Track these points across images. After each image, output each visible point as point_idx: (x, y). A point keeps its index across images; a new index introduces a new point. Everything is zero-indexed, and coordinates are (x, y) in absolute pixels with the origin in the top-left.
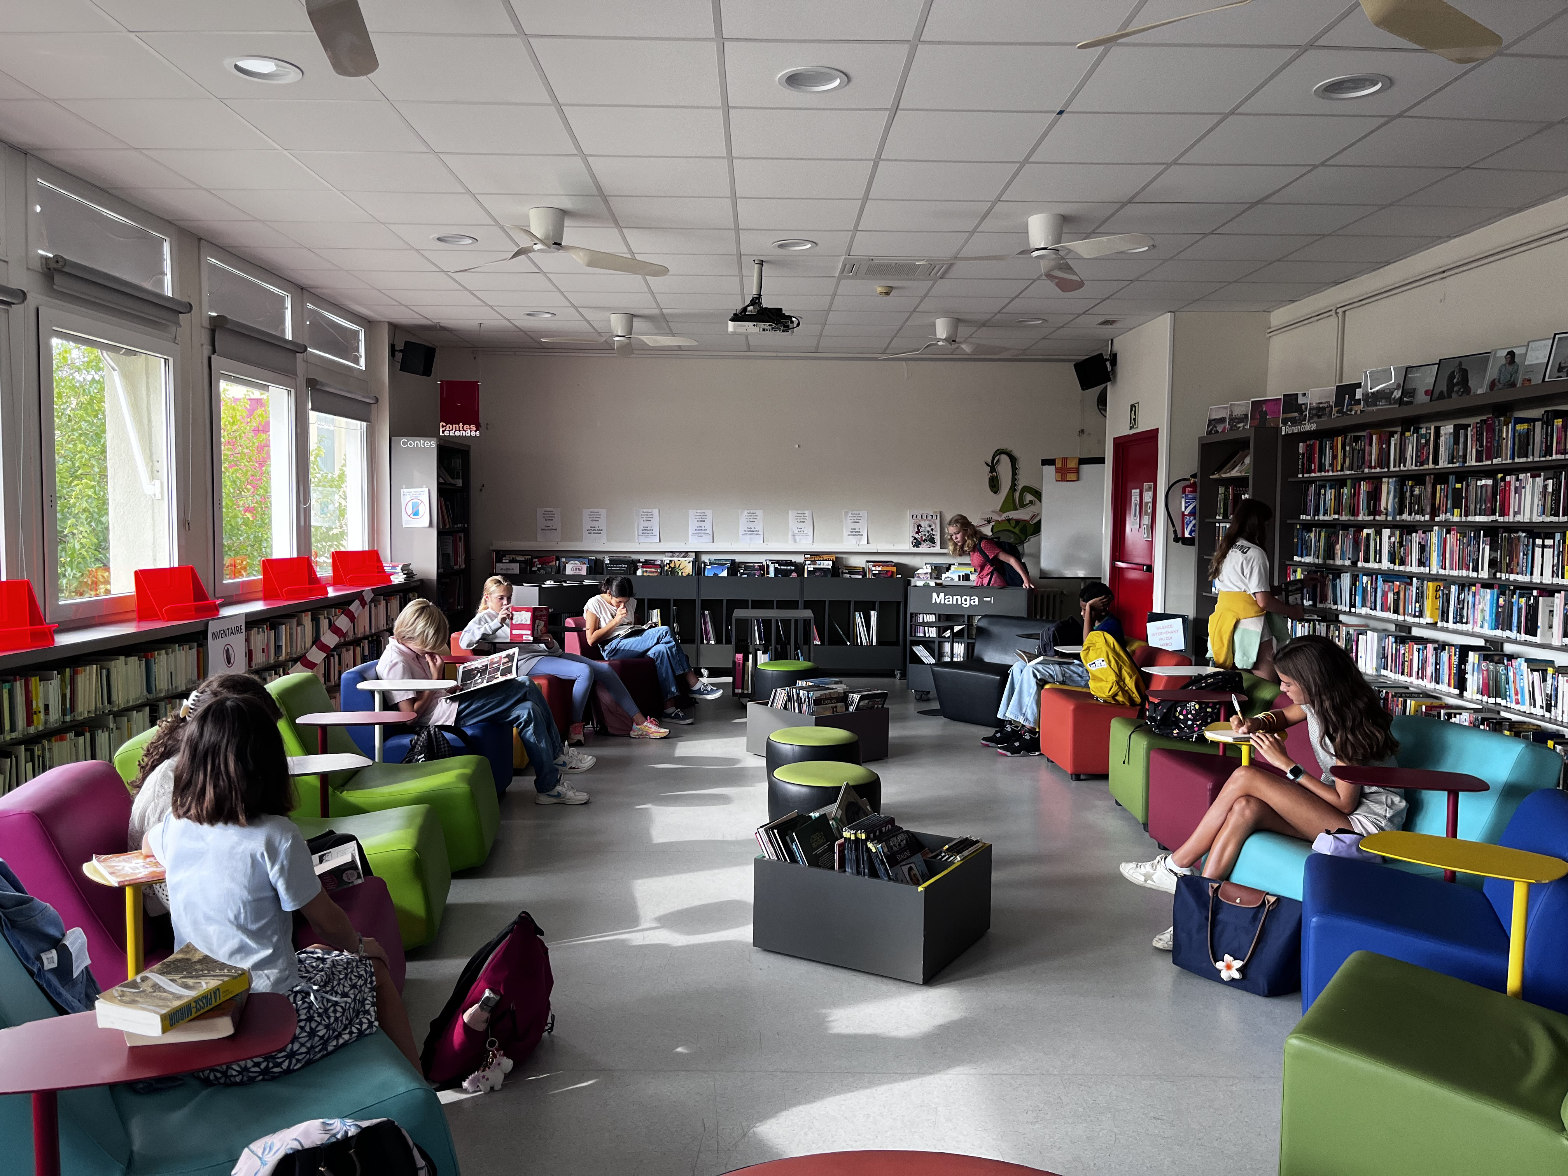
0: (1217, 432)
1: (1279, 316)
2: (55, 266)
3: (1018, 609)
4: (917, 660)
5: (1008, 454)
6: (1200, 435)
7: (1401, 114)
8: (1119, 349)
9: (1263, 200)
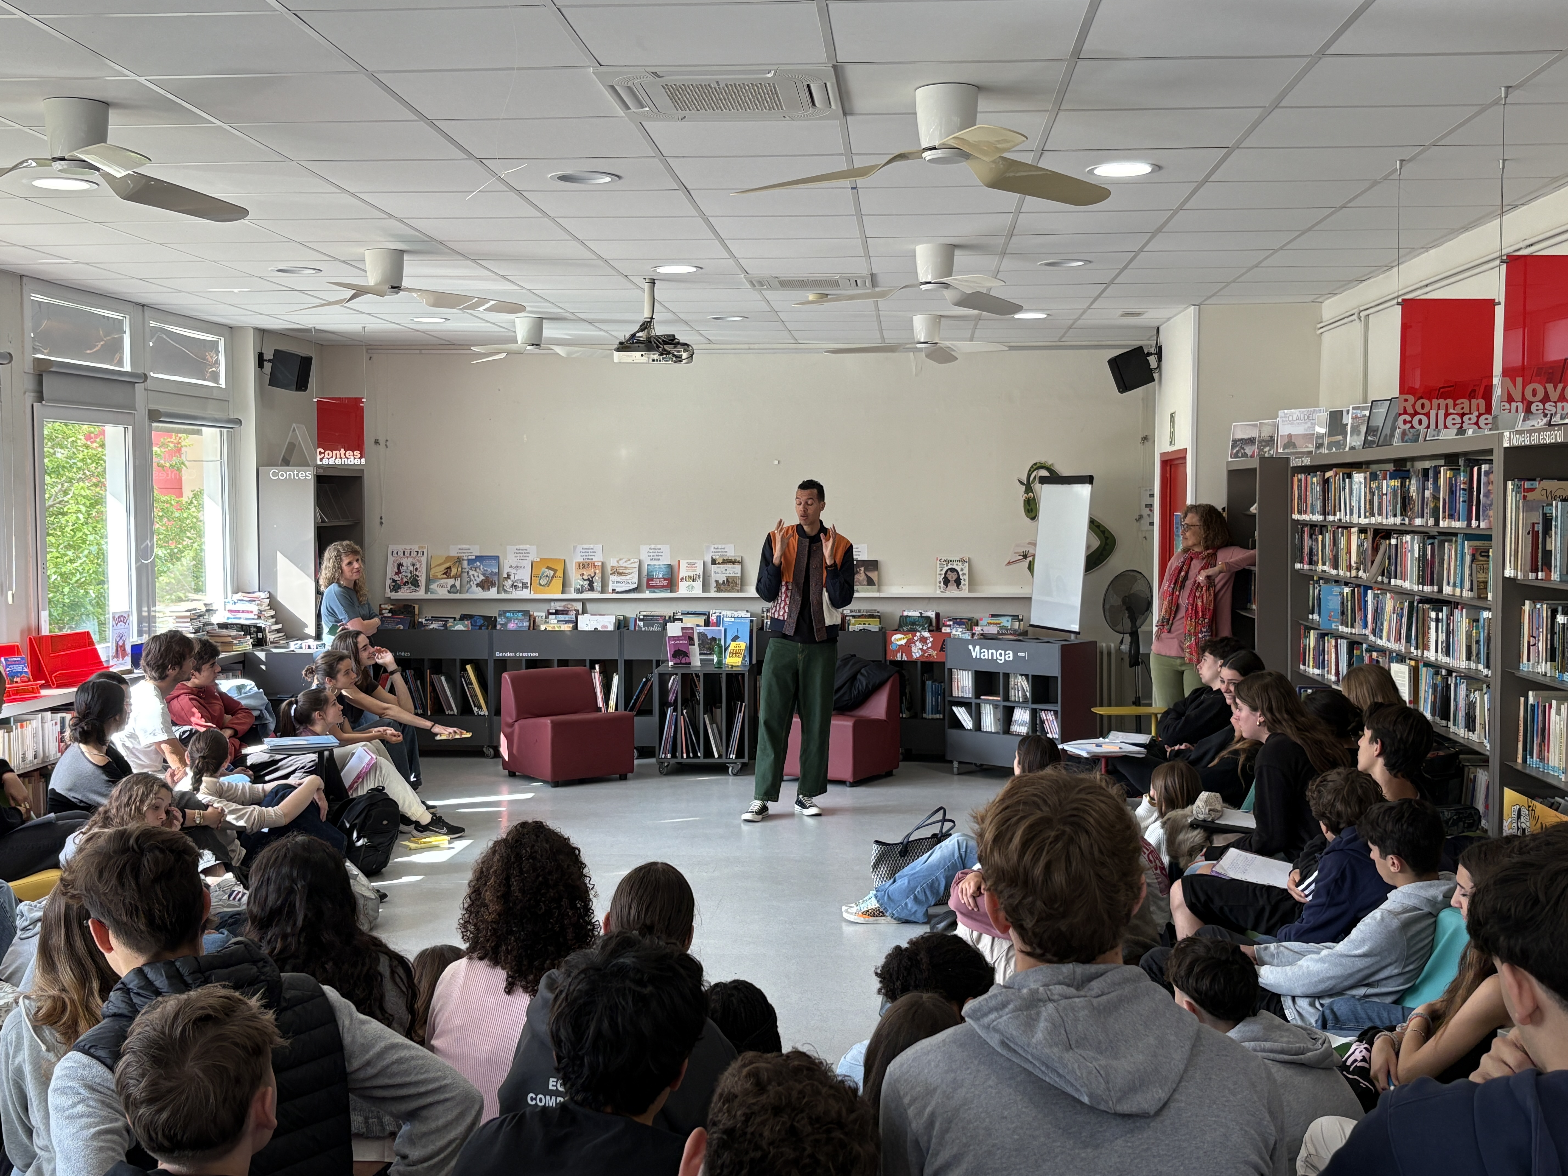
0: (1245, 455)
1: (1331, 308)
3: (1051, 666)
4: (958, 725)
5: (1048, 469)
6: (1227, 459)
7: (1205, 180)
8: (1163, 340)
9: (1159, 230)
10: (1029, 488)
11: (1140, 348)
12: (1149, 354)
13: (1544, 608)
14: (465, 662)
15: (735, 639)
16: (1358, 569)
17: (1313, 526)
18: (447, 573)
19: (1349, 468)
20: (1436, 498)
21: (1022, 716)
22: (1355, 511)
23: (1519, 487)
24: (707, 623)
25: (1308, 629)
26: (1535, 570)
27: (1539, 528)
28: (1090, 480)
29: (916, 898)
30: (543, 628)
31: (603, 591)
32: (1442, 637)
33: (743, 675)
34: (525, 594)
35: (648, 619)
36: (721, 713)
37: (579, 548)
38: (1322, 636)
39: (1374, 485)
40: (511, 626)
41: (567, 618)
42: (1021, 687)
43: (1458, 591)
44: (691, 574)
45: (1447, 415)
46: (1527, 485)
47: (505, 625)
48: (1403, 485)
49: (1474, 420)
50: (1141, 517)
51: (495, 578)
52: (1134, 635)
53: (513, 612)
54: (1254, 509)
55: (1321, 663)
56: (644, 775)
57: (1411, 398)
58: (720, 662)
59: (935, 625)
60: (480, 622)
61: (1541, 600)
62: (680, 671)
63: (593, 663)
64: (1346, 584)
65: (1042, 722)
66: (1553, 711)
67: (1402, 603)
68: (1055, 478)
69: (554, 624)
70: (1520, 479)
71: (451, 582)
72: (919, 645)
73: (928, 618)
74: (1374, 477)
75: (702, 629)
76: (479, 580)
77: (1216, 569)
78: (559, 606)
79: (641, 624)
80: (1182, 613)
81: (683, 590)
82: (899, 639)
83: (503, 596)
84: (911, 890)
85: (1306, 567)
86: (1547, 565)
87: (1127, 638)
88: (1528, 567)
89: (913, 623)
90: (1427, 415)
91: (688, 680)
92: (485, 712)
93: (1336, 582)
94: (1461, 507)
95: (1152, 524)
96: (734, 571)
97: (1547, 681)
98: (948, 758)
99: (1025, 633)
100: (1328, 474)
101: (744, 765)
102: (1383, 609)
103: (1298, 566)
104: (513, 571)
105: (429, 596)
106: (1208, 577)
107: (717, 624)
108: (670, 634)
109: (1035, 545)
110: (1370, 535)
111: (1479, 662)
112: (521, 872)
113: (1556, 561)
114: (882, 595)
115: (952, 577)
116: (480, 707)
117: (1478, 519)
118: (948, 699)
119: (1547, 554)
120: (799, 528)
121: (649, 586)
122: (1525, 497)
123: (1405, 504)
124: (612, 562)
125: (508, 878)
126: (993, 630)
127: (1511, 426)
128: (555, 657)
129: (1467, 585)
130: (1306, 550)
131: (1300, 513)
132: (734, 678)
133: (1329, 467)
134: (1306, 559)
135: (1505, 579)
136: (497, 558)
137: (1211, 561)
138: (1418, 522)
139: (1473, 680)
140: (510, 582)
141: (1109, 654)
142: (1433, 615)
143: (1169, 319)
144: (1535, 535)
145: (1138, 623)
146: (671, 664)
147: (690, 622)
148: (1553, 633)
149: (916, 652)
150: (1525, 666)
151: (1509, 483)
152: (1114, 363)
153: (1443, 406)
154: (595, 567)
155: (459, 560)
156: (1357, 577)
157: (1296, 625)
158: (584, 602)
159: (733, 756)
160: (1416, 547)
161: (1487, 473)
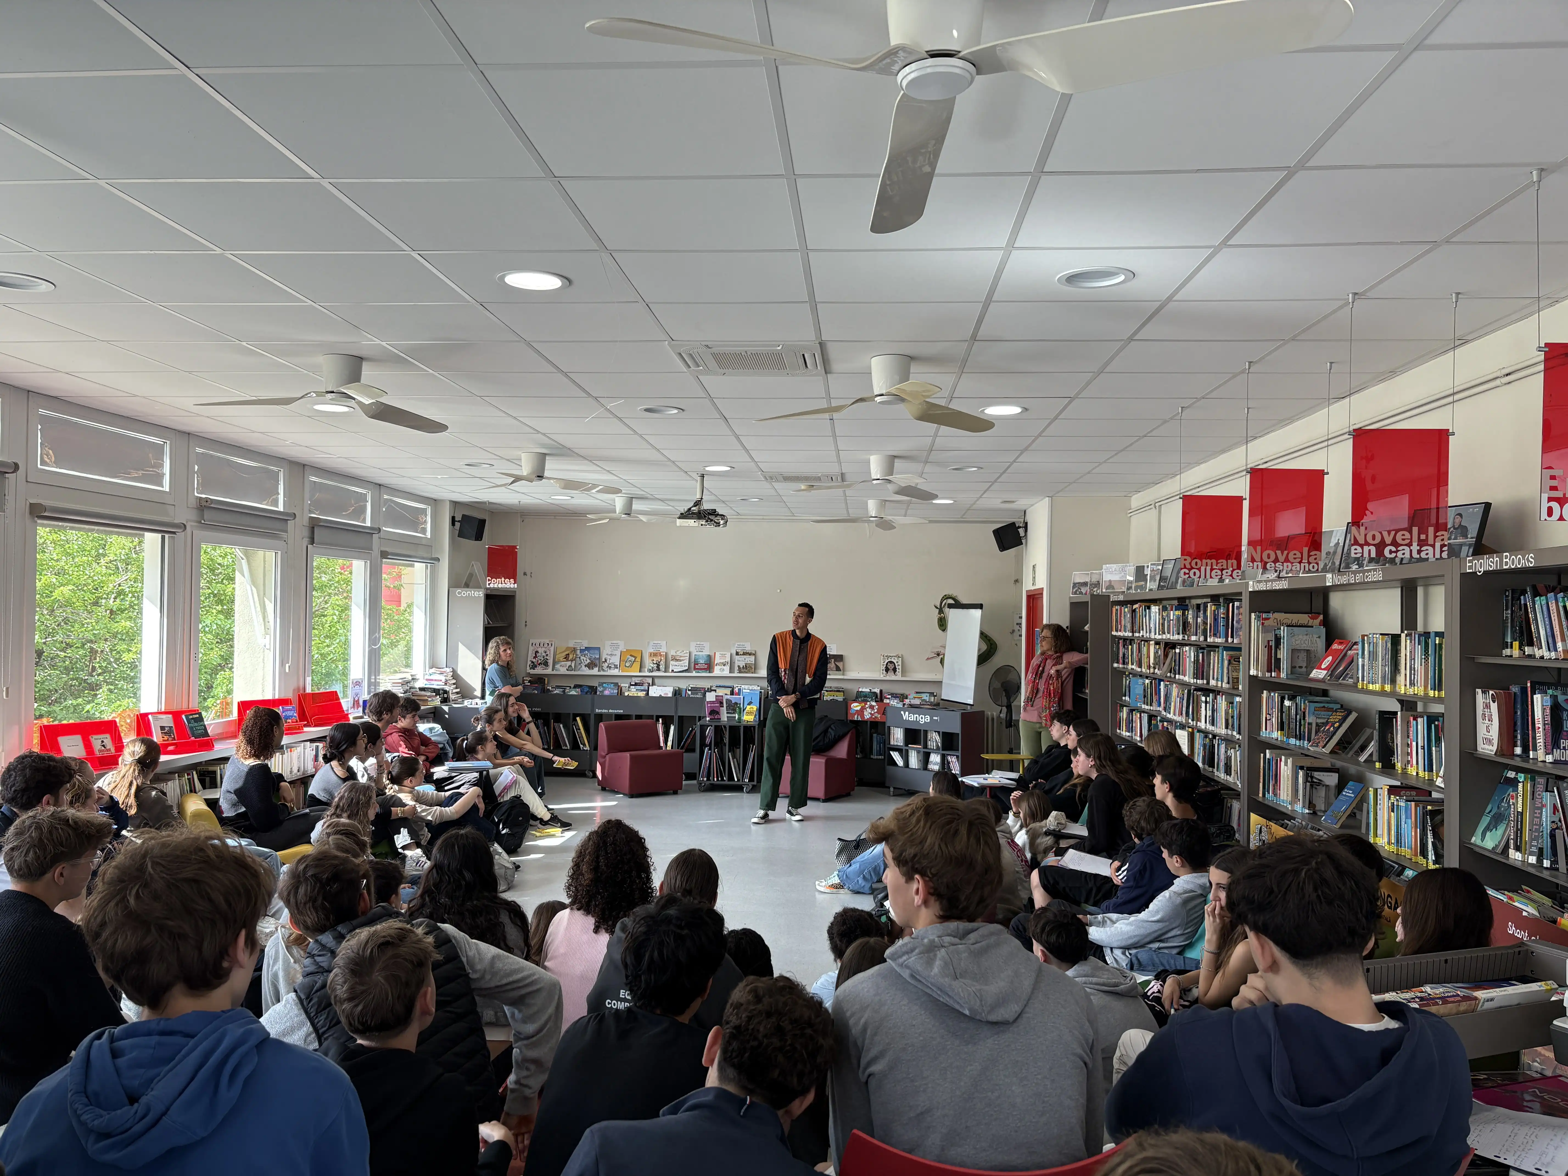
0: (1081, 593)
1: (1136, 501)
2: (205, 504)
3: (955, 726)
4: (893, 763)
5: (954, 599)
6: (1069, 595)
7: (1056, 418)
8: (1029, 519)
9: (1026, 449)
10: (941, 611)
11: (1014, 524)
12: (1019, 527)
13: (1276, 696)
14: (576, 715)
15: (750, 704)
16: (1155, 668)
17: (1125, 639)
18: (567, 658)
19: (1149, 603)
20: (1205, 623)
21: (935, 758)
22: (1153, 630)
23: (1259, 617)
24: (732, 693)
25: (1122, 706)
26: (1270, 670)
27: (1273, 644)
28: (980, 606)
29: (864, 877)
30: (626, 694)
31: (665, 672)
32: (1209, 713)
33: (754, 727)
34: (615, 672)
35: (694, 690)
36: (740, 752)
37: (651, 643)
38: (1132, 711)
39: (1164, 614)
40: (607, 693)
41: (642, 688)
42: (935, 739)
43: (1220, 683)
44: (722, 661)
45: (1212, 570)
46: (1265, 615)
47: (602, 692)
48: (1183, 614)
49: (1230, 573)
50: (1013, 631)
51: (597, 662)
52: (1009, 707)
53: (608, 683)
54: (1087, 628)
55: (1130, 729)
56: (688, 792)
57: (1189, 559)
58: (739, 718)
59: (879, 698)
60: (586, 689)
61: (1274, 691)
62: (713, 724)
63: (658, 717)
64: (1147, 678)
65: (949, 763)
66: (1283, 764)
67: (1183, 691)
68: (958, 605)
69: (633, 692)
70: (1260, 612)
71: (569, 663)
72: (869, 710)
73: (875, 693)
74: (1165, 609)
75: (729, 697)
76: (586, 663)
77: (1062, 666)
78: (637, 680)
79: (690, 693)
80: (1040, 694)
81: (717, 671)
82: (856, 706)
83: (602, 673)
84: (861, 872)
85: (1121, 666)
86: (1278, 668)
87: (1005, 709)
88: (1266, 669)
89: (865, 696)
90: (1199, 569)
91: (719, 730)
92: (587, 748)
93: (1141, 676)
94: (1222, 629)
95: (1021, 636)
96: (750, 660)
97: (1279, 744)
98: (887, 785)
99: (938, 704)
100: (1135, 606)
101: (754, 786)
102: (1171, 694)
103: (1115, 665)
104: (609, 657)
105: (555, 672)
106: (1057, 671)
107: (739, 694)
108: (708, 699)
109: (945, 647)
110: (1162, 646)
111: (1233, 730)
112: (607, 853)
113: (1284, 665)
114: (845, 677)
115: (891, 667)
116: (584, 745)
117: (1232, 637)
118: (887, 746)
119: (1278, 661)
120: (794, 632)
121: (695, 669)
122: (1263, 624)
123: (1185, 627)
124: (672, 653)
125: (598, 857)
126: (917, 702)
127: (1253, 578)
128: (634, 713)
129: (1225, 680)
130: (1121, 655)
131: (1117, 631)
132: (748, 729)
133: (1136, 602)
134: (1121, 661)
135: (1250, 676)
136: (599, 649)
137: (1059, 660)
138: (1193, 638)
139: (1229, 742)
140: (606, 664)
141: (993, 719)
142: (1203, 699)
143: (1032, 505)
144: (1270, 648)
145: (1012, 700)
146: (708, 719)
147: (721, 692)
148: (1282, 712)
149: (867, 715)
150: (1264, 734)
151: (1253, 614)
152: (996, 533)
153: (1209, 564)
154: (661, 655)
155: (574, 650)
156: (1154, 673)
157: (1114, 704)
158: (653, 678)
159: (747, 780)
160: (1192, 654)
161: (1238, 608)
